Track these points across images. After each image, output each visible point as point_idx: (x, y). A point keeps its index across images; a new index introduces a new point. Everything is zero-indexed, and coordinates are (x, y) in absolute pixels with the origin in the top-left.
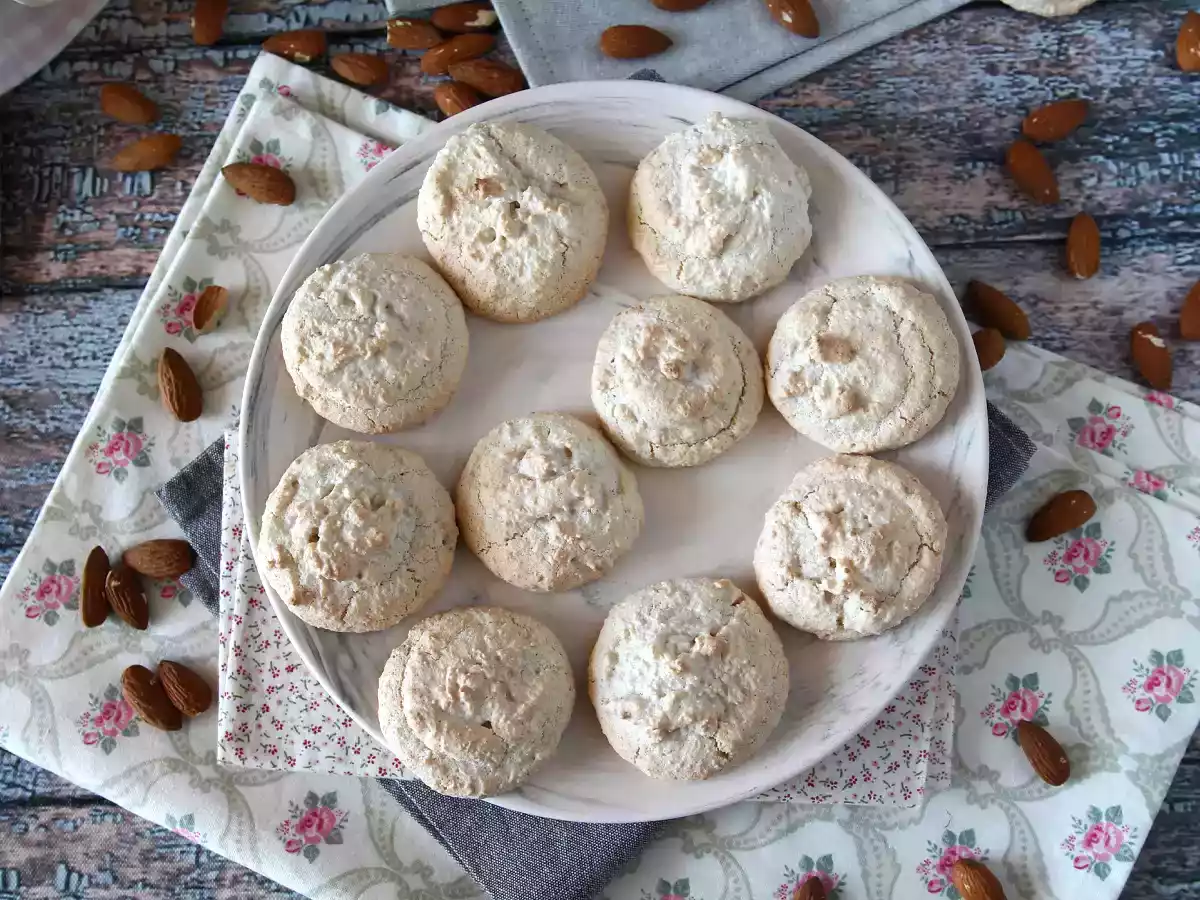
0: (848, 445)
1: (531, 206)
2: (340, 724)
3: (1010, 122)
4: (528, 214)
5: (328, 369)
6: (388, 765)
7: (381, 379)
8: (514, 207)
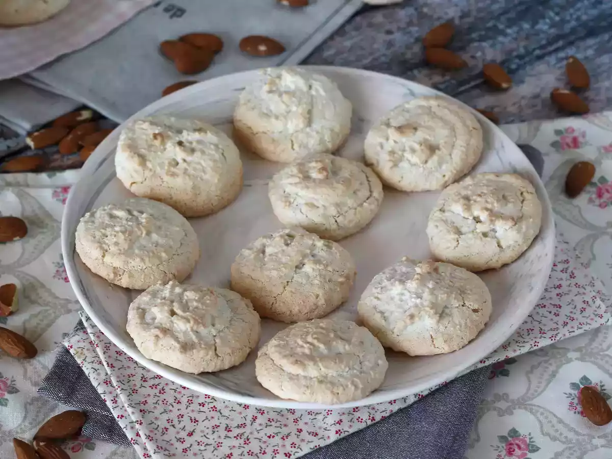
0: (440, 177)
1: (190, 138)
2: (242, 445)
3: (417, 49)
4: (191, 143)
5: (124, 249)
6: (288, 449)
7: (157, 245)
8: (180, 143)
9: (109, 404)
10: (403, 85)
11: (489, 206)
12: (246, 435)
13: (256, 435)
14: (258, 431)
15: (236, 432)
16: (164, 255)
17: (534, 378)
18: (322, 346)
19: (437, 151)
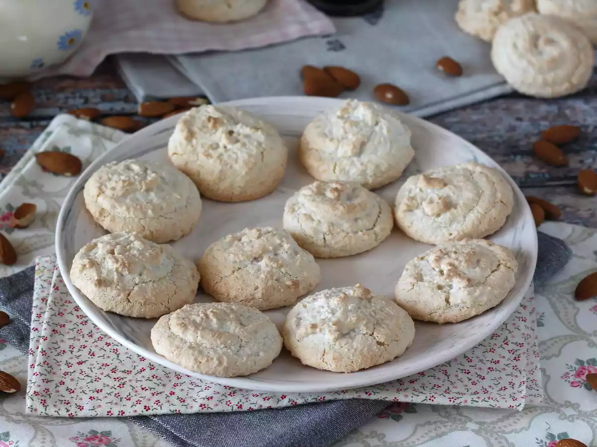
0: (447, 234)
1: (241, 131)
2: (115, 387)
3: (534, 140)
4: (239, 134)
5: (117, 195)
6: (151, 404)
7: (150, 202)
8: (231, 133)
9: (34, 317)
10: (472, 152)
11: (456, 263)
12: (125, 380)
13: (134, 383)
14: (137, 381)
15: (119, 374)
16: (150, 212)
17: (421, 432)
18: (215, 320)
19: (453, 210)
